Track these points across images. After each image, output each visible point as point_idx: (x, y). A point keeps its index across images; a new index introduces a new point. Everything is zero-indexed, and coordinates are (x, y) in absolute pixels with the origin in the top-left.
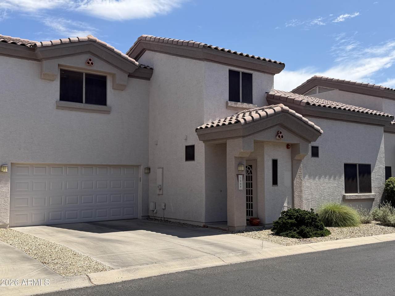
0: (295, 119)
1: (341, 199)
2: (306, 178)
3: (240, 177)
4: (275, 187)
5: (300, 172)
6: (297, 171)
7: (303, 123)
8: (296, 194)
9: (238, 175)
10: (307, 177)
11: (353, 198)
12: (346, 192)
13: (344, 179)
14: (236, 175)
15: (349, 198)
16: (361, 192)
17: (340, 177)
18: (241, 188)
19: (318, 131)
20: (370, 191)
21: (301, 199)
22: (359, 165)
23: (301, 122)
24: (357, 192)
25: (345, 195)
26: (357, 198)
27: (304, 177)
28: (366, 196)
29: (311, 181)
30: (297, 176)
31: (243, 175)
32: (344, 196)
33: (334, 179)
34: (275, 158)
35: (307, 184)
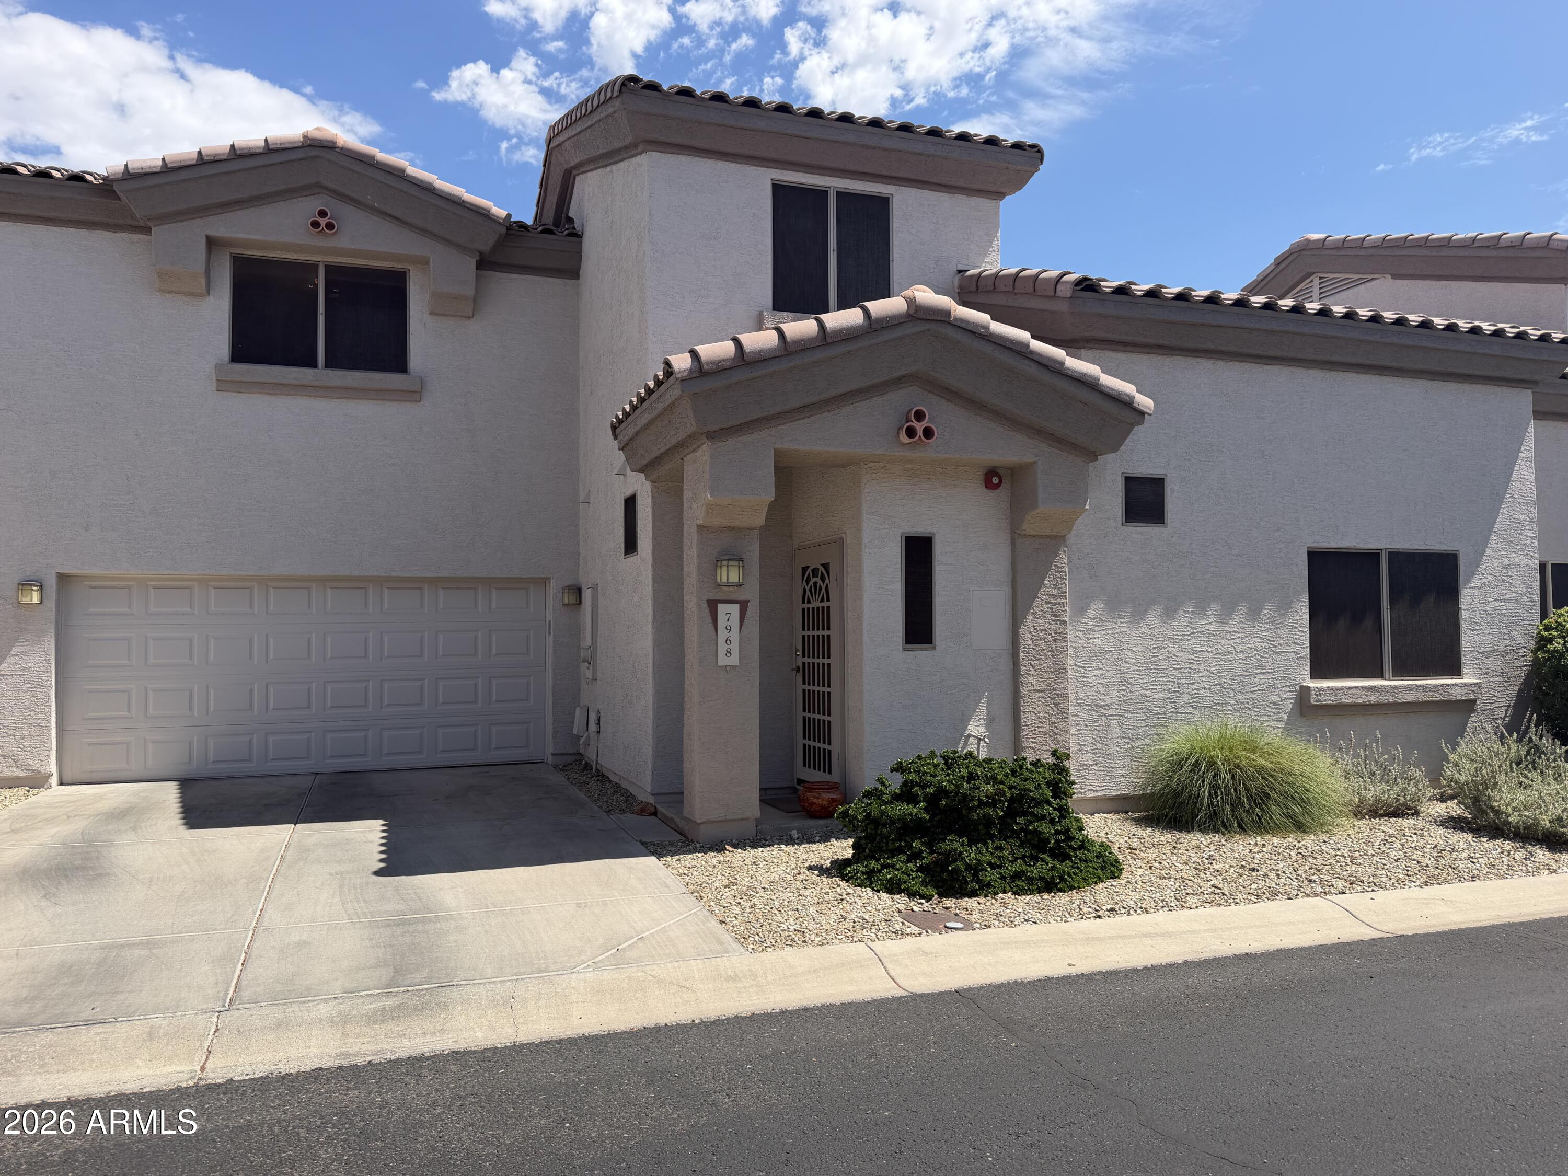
0: (988, 348)
1: (1289, 705)
2: (1091, 613)
3: (728, 613)
4: (921, 655)
5: (1055, 587)
6: (1041, 584)
7: (1033, 369)
8: (1031, 681)
9: (713, 605)
10: (1096, 609)
11: (1351, 701)
12: (1316, 673)
13: (1307, 616)
14: (705, 605)
15: (1329, 699)
16: (1401, 670)
17: (1285, 607)
18: (734, 660)
19: (1126, 403)
20: (1455, 669)
21: (1056, 705)
22: (1395, 557)
23: (1026, 362)
24: (1381, 675)
25: (1308, 688)
26: (1373, 698)
27: (1080, 611)
28: (1424, 689)
29: (1121, 625)
30: (1040, 605)
31: (744, 605)
32: (1305, 691)
33: (1254, 615)
34: (919, 529)
35: (1099, 640)
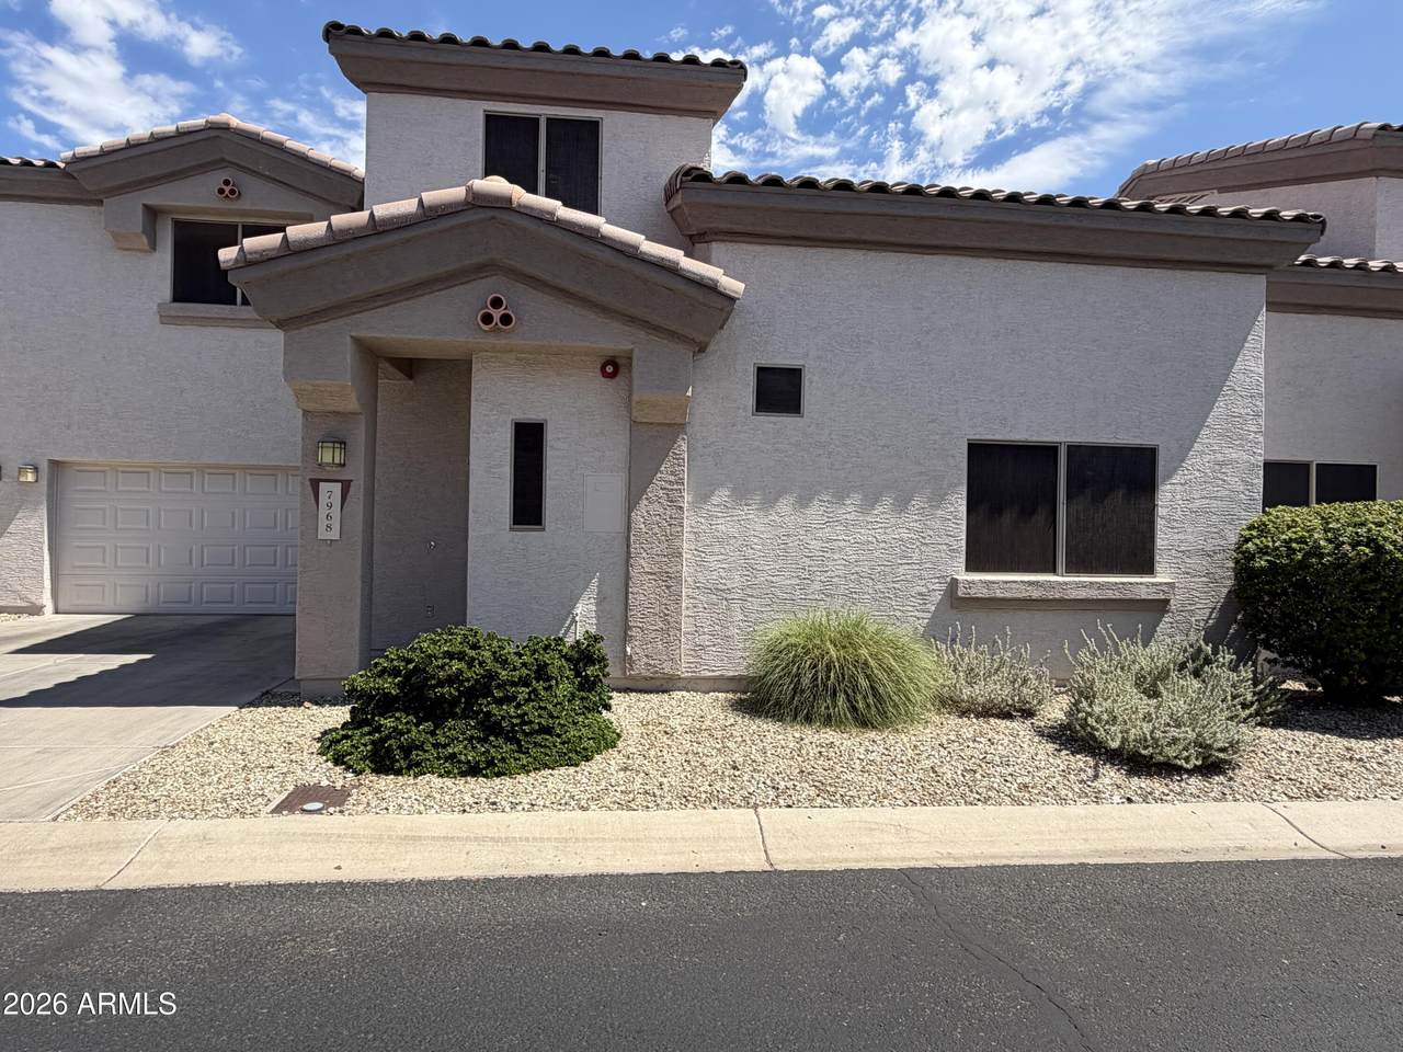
1: (937, 597)
2: (715, 500)
3: (330, 492)
5: (673, 473)
6: (657, 470)
8: (642, 563)
9: (315, 484)
10: (722, 495)
12: (970, 568)
13: (964, 509)
14: (308, 483)
15: (983, 593)
16: (1076, 566)
17: (938, 499)
19: (711, 288)
20: (1147, 567)
21: (668, 587)
22: (1073, 450)
24: (1054, 571)
25: (957, 580)
27: (703, 497)
28: (1100, 586)
29: (749, 512)
30: (655, 490)
31: (346, 486)
32: (955, 582)
33: (901, 505)
34: (532, 416)
35: (723, 526)
